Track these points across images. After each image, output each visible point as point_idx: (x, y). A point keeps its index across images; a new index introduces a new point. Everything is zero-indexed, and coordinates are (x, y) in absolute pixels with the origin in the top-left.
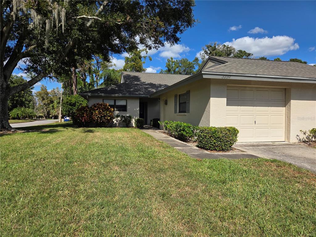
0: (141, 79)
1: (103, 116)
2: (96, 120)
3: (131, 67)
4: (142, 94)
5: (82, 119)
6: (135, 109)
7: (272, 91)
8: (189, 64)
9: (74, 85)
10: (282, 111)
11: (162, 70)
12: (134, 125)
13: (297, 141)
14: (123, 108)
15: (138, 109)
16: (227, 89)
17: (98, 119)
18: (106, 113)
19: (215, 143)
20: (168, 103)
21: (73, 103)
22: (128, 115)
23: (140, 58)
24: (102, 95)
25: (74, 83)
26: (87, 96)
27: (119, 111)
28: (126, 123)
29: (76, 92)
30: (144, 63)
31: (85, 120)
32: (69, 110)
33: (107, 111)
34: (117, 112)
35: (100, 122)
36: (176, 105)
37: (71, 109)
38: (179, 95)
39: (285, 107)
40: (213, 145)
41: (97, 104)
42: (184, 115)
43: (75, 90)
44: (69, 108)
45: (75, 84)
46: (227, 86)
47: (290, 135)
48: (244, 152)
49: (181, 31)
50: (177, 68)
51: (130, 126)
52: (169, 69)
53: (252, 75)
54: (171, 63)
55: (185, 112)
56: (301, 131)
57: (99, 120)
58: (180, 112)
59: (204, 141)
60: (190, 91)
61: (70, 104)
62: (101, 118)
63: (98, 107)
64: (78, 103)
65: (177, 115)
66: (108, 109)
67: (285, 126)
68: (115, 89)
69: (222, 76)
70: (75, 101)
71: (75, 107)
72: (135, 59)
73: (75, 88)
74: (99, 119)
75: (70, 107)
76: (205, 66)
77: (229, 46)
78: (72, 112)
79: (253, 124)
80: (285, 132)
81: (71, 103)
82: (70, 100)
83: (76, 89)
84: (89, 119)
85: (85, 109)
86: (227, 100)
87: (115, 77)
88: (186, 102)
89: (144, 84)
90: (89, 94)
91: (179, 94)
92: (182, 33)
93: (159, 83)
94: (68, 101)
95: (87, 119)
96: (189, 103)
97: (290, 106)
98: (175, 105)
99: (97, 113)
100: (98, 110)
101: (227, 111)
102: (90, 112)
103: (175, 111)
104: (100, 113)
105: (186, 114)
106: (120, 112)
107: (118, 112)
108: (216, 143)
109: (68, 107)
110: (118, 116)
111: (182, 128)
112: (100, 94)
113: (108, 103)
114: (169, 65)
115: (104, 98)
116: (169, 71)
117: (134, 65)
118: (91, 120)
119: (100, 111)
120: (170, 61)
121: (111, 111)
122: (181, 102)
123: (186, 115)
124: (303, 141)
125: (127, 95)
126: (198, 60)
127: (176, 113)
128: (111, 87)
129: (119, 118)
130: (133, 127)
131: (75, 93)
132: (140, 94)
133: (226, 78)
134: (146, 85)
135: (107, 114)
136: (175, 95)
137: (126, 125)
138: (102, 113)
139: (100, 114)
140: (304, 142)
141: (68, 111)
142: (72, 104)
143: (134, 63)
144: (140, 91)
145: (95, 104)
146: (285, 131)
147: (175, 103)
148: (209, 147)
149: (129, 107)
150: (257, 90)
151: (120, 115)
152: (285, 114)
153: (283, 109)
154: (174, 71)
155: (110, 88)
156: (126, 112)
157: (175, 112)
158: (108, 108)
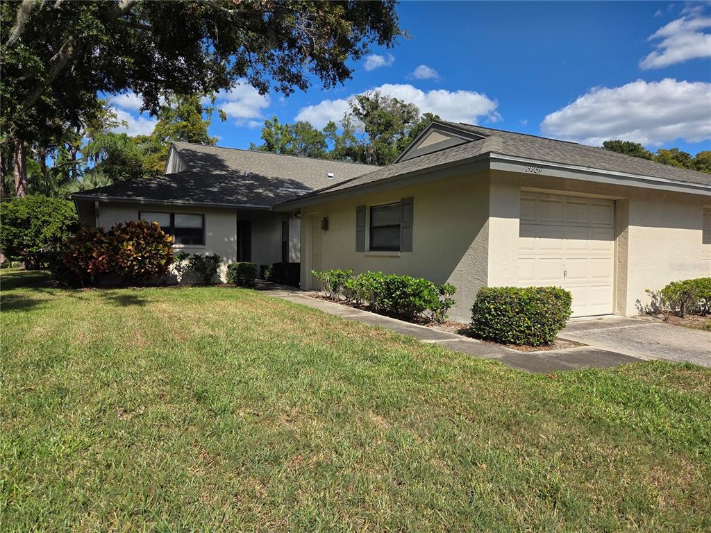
0: (226, 163)
1: (147, 257)
2: (128, 267)
3: (178, 131)
4: (245, 202)
5: (87, 265)
6: (226, 239)
7: (594, 205)
8: (316, 136)
9: (16, 169)
10: (608, 250)
11: (254, 145)
12: (224, 279)
13: (636, 312)
14: (194, 236)
15: (234, 238)
16: (521, 199)
17: (132, 265)
18: (155, 249)
19: (528, 328)
20: (331, 226)
21: (22, 220)
22: (207, 254)
23: (199, 111)
24: (140, 200)
25: (18, 164)
26: (97, 203)
27: (183, 244)
28: (203, 274)
29: (24, 190)
30: (208, 123)
31: (96, 268)
32: (10, 237)
33: (159, 243)
34: (178, 247)
35: (139, 272)
36: (360, 232)
37: (16, 236)
38: (371, 208)
39: (614, 239)
40: (521, 332)
41: (128, 225)
42: (391, 256)
43: (21, 183)
44: (12, 232)
45: (19, 167)
46: (522, 191)
47: (626, 300)
48: (579, 344)
49: (356, 53)
50: (289, 142)
51: (215, 282)
52: (269, 144)
53: (581, 168)
54: (273, 129)
55: (398, 249)
56: (647, 291)
57: (136, 268)
58: (372, 248)
59: (497, 323)
60: (412, 198)
61: (14, 223)
62: (141, 263)
63: (132, 233)
64: (38, 219)
65: (366, 256)
66: (161, 237)
67: (615, 282)
68: (169, 185)
69: (526, 168)
70: (28, 213)
71: (30, 230)
72: (189, 113)
73: (21, 180)
74: (135, 265)
75: (12, 229)
76: (419, 143)
77: (404, 103)
78: (19, 243)
79: (560, 278)
80: (614, 294)
81: (17, 218)
82: (11, 211)
83: (24, 182)
84: (107, 264)
85: (96, 237)
86: (520, 224)
87: (132, 154)
88: (399, 226)
89: (235, 175)
90: (104, 197)
91: (369, 205)
92: (358, 58)
93: (275, 176)
94: (7, 215)
95: (103, 266)
96: (410, 227)
97: (626, 238)
98: (358, 231)
99: (130, 250)
100: (132, 240)
101: (520, 248)
102: (111, 245)
103: (357, 246)
104: (138, 247)
105: (399, 254)
106: (188, 246)
107: (182, 246)
108: (533, 328)
109: (7, 229)
110: (183, 257)
111: (413, 290)
112: (134, 198)
113: (159, 221)
114: (269, 135)
115: (142, 209)
116: (270, 148)
117: (185, 127)
118: (115, 266)
119: (140, 243)
120: (271, 125)
121: (165, 244)
122: (376, 224)
123: (399, 257)
124: (647, 313)
125: (208, 202)
126: (335, 128)
127: (363, 250)
128: (158, 180)
129: (185, 263)
130: (221, 283)
131: (21, 190)
132: (239, 201)
133: (535, 171)
134: (243, 178)
135: (159, 250)
136: (357, 208)
137: (205, 279)
138: (145, 249)
139: (141, 252)
140: (649, 313)
141: (8, 240)
142: (19, 221)
143: (185, 123)
144: (238, 193)
145: (120, 225)
146: (615, 291)
147: (357, 226)
148: (513, 338)
149: (211, 234)
150: (569, 203)
151: (189, 255)
152: (615, 256)
153: (610, 245)
154: (282, 148)
155: (156, 182)
156: (203, 247)
157: (360, 247)
158: (160, 234)
